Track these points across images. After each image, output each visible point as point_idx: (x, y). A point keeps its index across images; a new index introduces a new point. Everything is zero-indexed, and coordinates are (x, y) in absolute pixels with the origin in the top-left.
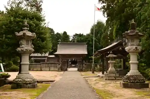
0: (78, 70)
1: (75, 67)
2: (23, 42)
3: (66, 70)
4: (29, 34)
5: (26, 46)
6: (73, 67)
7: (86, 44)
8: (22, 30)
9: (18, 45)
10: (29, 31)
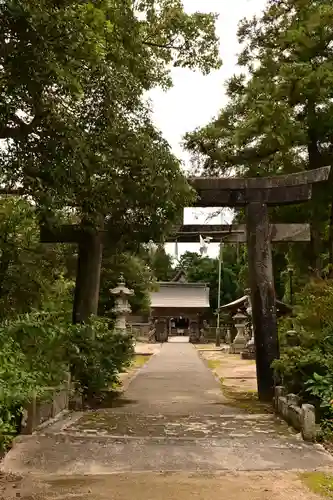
0: (190, 341)
1: (184, 335)
2: (120, 302)
3: (166, 341)
4: (127, 291)
5: (123, 307)
6: (180, 335)
7: (208, 286)
8: (117, 286)
9: (113, 306)
10: (126, 286)
